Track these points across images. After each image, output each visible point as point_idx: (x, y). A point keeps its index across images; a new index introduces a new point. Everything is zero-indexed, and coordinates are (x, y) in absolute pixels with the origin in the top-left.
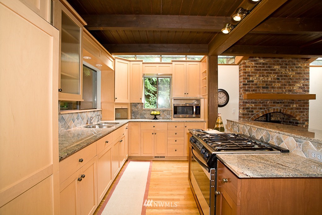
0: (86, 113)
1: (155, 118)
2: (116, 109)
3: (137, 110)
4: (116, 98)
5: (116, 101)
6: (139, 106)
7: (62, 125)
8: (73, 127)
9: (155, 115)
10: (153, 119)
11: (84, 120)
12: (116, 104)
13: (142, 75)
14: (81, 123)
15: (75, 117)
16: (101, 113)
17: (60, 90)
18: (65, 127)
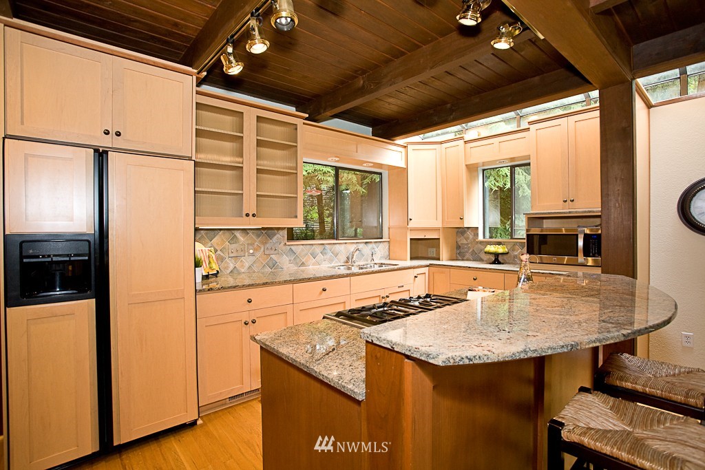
0: (343, 246)
1: (496, 261)
2: (411, 239)
3: (465, 242)
4: (411, 219)
5: (411, 225)
6: (470, 234)
7: (290, 260)
8: (313, 265)
9: (497, 255)
10: (490, 264)
11: (339, 256)
12: (412, 230)
13: (464, 167)
14: (332, 261)
15: (318, 250)
16: (388, 247)
17: (254, 215)
18: (297, 264)
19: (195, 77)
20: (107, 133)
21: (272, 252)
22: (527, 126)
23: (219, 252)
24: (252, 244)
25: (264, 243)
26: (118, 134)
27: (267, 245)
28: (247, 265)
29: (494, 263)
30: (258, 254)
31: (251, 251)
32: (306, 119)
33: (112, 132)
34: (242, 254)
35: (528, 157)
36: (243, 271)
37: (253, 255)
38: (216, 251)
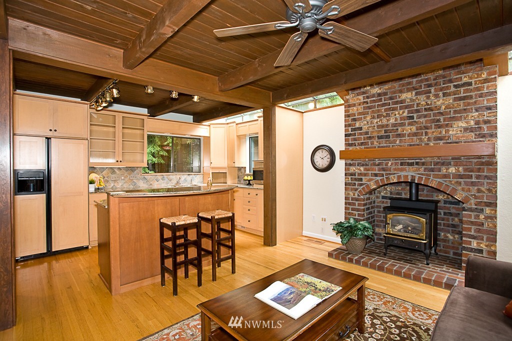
2: (212, 173)
3: (241, 174)
5: (212, 165)
6: (243, 170)
7: (144, 182)
8: (157, 185)
9: (249, 181)
11: (172, 181)
12: (213, 168)
13: (236, 137)
14: (168, 183)
15: (160, 178)
16: (202, 177)
17: (121, 161)
18: (147, 184)
19: (89, 105)
20: (51, 130)
21: (134, 178)
22: (257, 118)
23: (106, 178)
24: (123, 175)
25: (130, 174)
26: (55, 131)
27: (132, 175)
28: (120, 184)
29: (248, 185)
30: (126, 180)
31: (123, 178)
32: (149, 116)
33: (53, 130)
34: (118, 179)
35: (257, 133)
36: (118, 187)
37: (124, 180)
38: (104, 177)
